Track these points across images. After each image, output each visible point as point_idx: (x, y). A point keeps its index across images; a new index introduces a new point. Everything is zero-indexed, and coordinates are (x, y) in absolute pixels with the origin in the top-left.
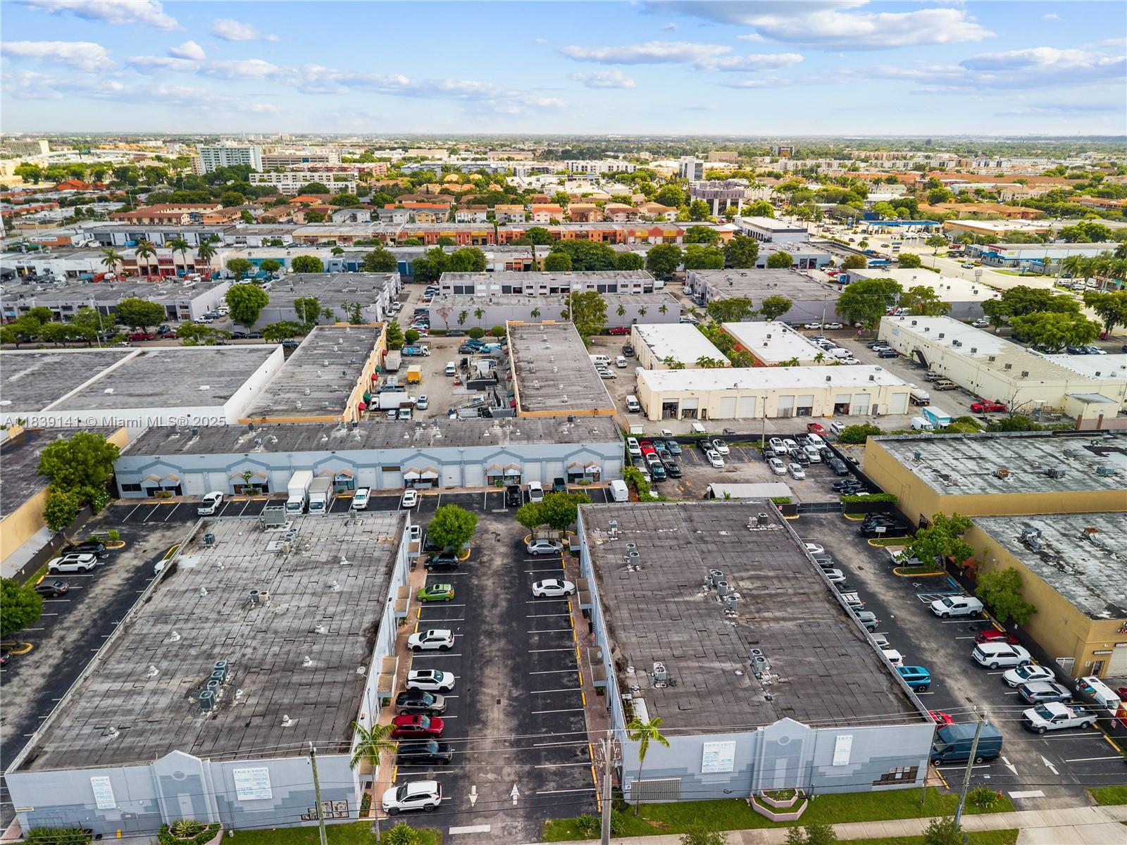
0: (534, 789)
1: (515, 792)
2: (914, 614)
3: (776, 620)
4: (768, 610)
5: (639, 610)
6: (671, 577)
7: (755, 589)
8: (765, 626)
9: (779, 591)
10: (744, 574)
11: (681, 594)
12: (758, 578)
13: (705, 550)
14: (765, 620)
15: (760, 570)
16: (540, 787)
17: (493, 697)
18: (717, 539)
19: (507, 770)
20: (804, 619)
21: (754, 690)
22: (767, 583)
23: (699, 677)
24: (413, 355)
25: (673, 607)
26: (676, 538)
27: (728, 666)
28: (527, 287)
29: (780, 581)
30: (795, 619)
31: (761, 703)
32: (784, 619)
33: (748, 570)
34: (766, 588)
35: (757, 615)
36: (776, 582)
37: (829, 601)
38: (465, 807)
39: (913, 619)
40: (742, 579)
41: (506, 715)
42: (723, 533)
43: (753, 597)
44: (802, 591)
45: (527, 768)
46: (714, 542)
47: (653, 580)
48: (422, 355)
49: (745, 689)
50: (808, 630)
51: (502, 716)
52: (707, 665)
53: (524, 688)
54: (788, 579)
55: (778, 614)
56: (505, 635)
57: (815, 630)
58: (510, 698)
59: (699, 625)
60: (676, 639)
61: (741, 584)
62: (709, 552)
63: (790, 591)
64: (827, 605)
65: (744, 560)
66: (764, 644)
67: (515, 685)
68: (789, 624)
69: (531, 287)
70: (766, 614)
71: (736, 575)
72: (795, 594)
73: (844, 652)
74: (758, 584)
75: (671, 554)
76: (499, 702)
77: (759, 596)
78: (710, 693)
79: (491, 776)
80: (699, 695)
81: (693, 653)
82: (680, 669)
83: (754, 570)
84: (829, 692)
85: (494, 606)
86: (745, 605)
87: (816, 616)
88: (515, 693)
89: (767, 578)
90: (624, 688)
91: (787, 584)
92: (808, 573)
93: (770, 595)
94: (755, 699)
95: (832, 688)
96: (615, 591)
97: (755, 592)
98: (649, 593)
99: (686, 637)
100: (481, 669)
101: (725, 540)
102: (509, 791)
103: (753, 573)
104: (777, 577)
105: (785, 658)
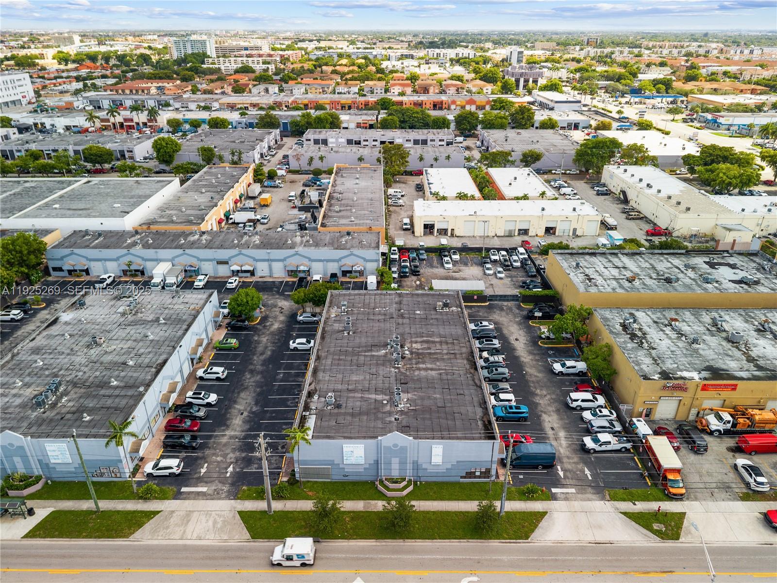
0: (243, 468)
1: (231, 469)
2: (540, 372)
3: (426, 369)
4: (424, 363)
5: (339, 360)
6: (370, 339)
7: (422, 349)
8: (417, 373)
9: (438, 351)
10: (419, 339)
11: (371, 350)
12: (427, 342)
13: (401, 323)
14: (419, 369)
15: (431, 337)
16: (247, 466)
17: (240, 410)
18: (411, 316)
19: (231, 455)
20: (445, 369)
21: (390, 413)
22: (431, 345)
23: (358, 404)
24: (271, 187)
25: (362, 358)
26: (385, 315)
27: (380, 397)
28: (364, 140)
29: (441, 345)
30: (439, 369)
31: (390, 422)
32: (432, 369)
33: (423, 337)
34: (429, 348)
35: (414, 366)
36: (438, 345)
37: (468, 360)
38: (196, 476)
39: (538, 375)
40: (416, 342)
41: (243, 422)
42: (418, 312)
43: (418, 354)
44: (452, 352)
45: (244, 455)
46: (409, 318)
47: (357, 340)
48: (277, 187)
49: (384, 413)
50: (444, 377)
51: (240, 423)
52: (367, 396)
53: (261, 406)
54: (447, 343)
55: (429, 366)
56: (262, 372)
57: (449, 377)
58: (251, 412)
59: (374, 370)
60: (355, 379)
61: (414, 345)
62: (403, 324)
63: (445, 351)
64: (465, 362)
65: (424, 330)
66: (410, 385)
67: (256, 404)
68: (433, 373)
69: (367, 140)
70: (421, 366)
71: (413, 339)
72: (447, 354)
73: (462, 392)
74: (425, 346)
75: (377, 324)
76: (242, 414)
77: (422, 354)
78: (360, 414)
79: (219, 459)
80: (353, 415)
81: (361, 388)
82: (348, 398)
83: (427, 337)
84: (439, 418)
85: (262, 354)
86: (410, 359)
87: (455, 368)
88: (255, 409)
89: (434, 342)
90: (307, 408)
91: (444, 347)
92: (463, 340)
93: (430, 354)
94: (388, 419)
95: (443, 415)
96: (329, 347)
97: (420, 351)
98: (351, 349)
99: (362, 377)
100: (239, 393)
101: (417, 317)
102: (226, 468)
103: (425, 339)
104: (441, 343)
105: (420, 394)
